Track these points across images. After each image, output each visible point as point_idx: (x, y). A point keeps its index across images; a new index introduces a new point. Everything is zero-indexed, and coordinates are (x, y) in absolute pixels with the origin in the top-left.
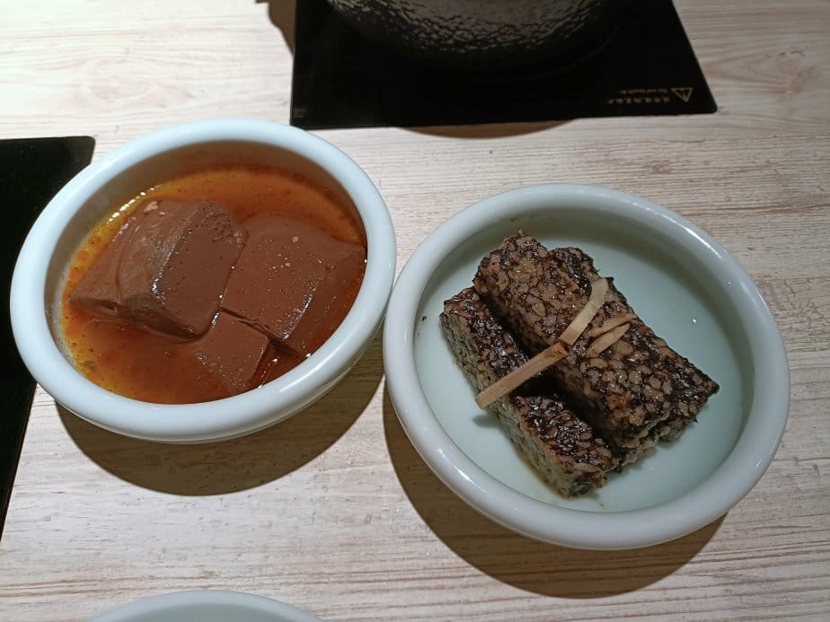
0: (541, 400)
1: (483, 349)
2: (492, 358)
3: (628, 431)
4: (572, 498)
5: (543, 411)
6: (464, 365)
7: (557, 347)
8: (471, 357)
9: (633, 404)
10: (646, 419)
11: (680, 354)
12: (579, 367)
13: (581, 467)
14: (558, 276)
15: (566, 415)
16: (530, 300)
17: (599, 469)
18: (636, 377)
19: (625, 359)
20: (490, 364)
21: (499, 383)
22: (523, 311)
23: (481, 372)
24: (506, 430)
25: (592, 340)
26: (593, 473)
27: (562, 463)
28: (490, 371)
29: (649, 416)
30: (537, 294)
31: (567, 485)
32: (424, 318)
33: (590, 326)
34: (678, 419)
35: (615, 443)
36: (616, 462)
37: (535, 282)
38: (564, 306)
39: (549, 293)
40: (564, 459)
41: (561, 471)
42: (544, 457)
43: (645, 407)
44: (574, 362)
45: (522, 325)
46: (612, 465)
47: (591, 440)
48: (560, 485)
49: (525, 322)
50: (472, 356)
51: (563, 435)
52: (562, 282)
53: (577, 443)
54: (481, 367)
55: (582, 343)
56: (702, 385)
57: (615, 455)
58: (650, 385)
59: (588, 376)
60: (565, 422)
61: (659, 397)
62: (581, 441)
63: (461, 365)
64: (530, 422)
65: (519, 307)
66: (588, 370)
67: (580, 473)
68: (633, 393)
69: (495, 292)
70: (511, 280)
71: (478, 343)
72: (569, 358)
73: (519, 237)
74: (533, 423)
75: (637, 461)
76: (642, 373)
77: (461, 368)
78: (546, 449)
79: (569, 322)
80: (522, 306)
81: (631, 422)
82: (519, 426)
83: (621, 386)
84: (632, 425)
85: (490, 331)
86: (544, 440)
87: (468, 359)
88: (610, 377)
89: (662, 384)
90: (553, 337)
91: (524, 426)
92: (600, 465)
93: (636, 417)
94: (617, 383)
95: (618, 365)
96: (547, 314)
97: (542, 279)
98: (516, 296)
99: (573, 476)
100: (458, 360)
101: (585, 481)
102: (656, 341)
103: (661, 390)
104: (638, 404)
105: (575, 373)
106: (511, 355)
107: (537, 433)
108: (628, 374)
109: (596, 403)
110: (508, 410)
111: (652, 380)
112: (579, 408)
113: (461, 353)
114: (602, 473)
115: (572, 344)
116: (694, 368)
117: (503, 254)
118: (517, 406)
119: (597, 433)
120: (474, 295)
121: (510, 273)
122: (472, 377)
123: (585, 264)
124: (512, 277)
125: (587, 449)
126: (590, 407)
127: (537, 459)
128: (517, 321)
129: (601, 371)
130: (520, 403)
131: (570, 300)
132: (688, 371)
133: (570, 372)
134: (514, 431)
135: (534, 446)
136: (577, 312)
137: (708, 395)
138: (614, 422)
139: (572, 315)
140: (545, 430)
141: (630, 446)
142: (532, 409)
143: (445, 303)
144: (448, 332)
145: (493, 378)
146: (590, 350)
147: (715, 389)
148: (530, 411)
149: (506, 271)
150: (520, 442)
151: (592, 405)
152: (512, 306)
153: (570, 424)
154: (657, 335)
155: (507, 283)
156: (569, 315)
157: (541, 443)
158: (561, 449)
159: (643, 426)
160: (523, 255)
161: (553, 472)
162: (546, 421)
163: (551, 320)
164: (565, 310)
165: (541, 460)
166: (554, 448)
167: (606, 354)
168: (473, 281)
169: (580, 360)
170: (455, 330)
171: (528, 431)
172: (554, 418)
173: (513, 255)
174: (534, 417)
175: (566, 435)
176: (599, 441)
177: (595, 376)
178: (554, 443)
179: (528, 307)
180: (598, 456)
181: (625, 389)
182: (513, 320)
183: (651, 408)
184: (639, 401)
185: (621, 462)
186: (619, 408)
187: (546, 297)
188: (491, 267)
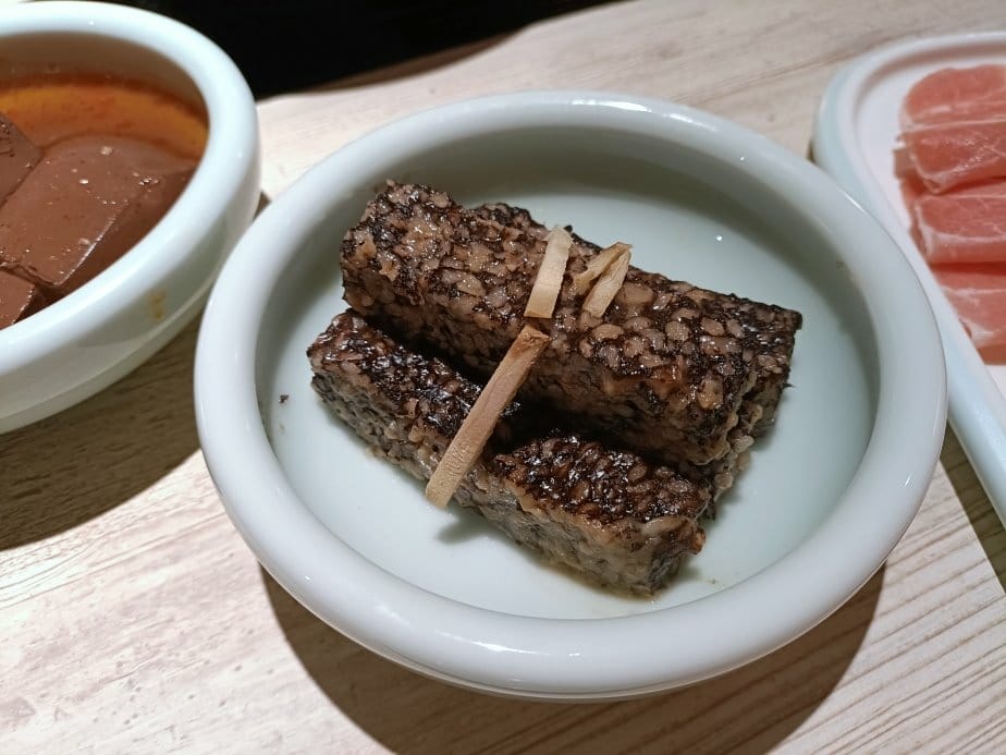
0: (539, 445)
1: (404, 401)
2: (425, 409)
3: (707, 425)
4: (657, 593)
5: (548, 462)
6: (387, 451)
7: (527, 331)
8: (391, 429)
9: (695, 375)
10: (727, 392)
11: (720, 292)
12: (579, 352)
13: (652, 526)
14: (480, 227)
15: (590, 453)
16: (448, 278)
17: (684, 518)
18: (678, 331)
19: (647, 311)
20: (426, 420)
21: (453, 444)
22: (443, 300)
23: (419, 444)
24: (500, 530)
25: (580, 300)
26: (678, 530)
27: (618, 535)
28: (431, 434)
29: (728, 386)
30: (456, 265)
31: (643, 572)
32: (284, 399)
33: (567, 279)
34: (768, 384)
35: (691, 463)
36: (704, 494)
37: (446, 248)
38: (512, 267)
39: (478, 257)
40: (619, 527)
41: (623, 551)
42: (584, 540)
43: (716, 373)
44: (566, 347)
45: (454, 331)
46: (701, 502)
47: (649, 476)
48: (631, 577)
49: (457, 320)
50: (392, 424)
51: (600, 487)
52: (491, 233)
53: (629, 489)
54: (413, 436)
55: (566, 312)
56: (776, 319)
57: (699, 483)
58: (706, 334)
59: (601, 360)
60: (594, 465)
61: (729, 346)
62: (633, 484)
63: (382, 453)
64: (534, 489)
65: (436, 298)
66: (595, 349)
67: (656, 540)
68: (685, 357)
69: (387, 295)
70: (403, 260)
71: (392, 394)
72: (556, 344)
73: (390, 189)
74: (542, 490)
75: (734, 483)
76: (685, 320)
77: (386, 459)
78: (583, 522)
79: (529, 289)
80: (440, 293)
81: (705, 406)
82: (519, 508)
83: (662, 354)
84: (709, 411)
85: (405, 369)
86: (573, 510)
87: (389, 435)
88: (635, 346)
89: (725, 326)
90: (513, 320)
91: (527, 503)
92: (682, 512)
93: (708, 395)
94: (652, 350)
95: (640, 324)
96: (488, 289)
97: (457, 241)
98: (422, 281)
99: (647, 549)
100: (374, 450)
101: (669, 551)
102: (676, 287)
103: (729, 336)
104: (703, 372)
105: (578, 365)
106: (458, 392)
107: (555, 503)
108: (664, 331)
109: (631, 405)
110: (490, 488)
111: (706, 326)
112: (606, 432)
113: (374, 433)
114: (693, 523)
115: (549, 316)
116: (751, 302)
117: (375, 226)
118: (503, 473)
119: (652, 459)
120: (355, 320)
121: (398, 249)
122: (407, 465)
123: (519, 219)
124: (402, 253)
125: (649, 493)
126: (622, 418)
127: (574, 552)
128: (445, 329)
129: (618, 342)
130: (504, 465)
131: (516, 254)
132: (745, 309)
133: (568, 369)
134: (516, 521)
135: (559, 530)
136: (536, 269)
137: (793, 333)
138: (675, 422)
139: (529, 276)
140: (567, 493)
141: (718, 456)
142: (530, 466)
143: (310, 353)
144: (337, 405)
145: (440, 443)
146: (584, 318)
147: (797, 320)
148: (527, 472)
149: (391, 249)
150: (532, 535)
151: (626, 412)
152: (422, 302)
153: (603, 463)
154: (673, 280)
155: (398, 266)
156: (524, 279)
157: (570, 517)
158: (606, 511)
159: (727, 406)
160: (407, 213)
161: (610, 559)
162: (561, 478)
163: (498, 297)
164: (516, 272)
165: (582, 548)
166: (593, 516)
167: (615, 312)
168: (344, 298)
169: (575, 337)
170: (344, 393)
171: (538, 506)
172: (572, 465)
173: (392, 220)
174: (539, 479)
175: (604, 485)
176: (662, 471)
177: (611, 355)
178: (590, 507)
179: (451, 290)
180: (673, 497)
181: (671, 356)
182: (436, 332)
183: (725, 369)
184: (703, 366)
185: (712, 493)
186: (675, 391)
187: (474, 265)
188: (359, 252)
